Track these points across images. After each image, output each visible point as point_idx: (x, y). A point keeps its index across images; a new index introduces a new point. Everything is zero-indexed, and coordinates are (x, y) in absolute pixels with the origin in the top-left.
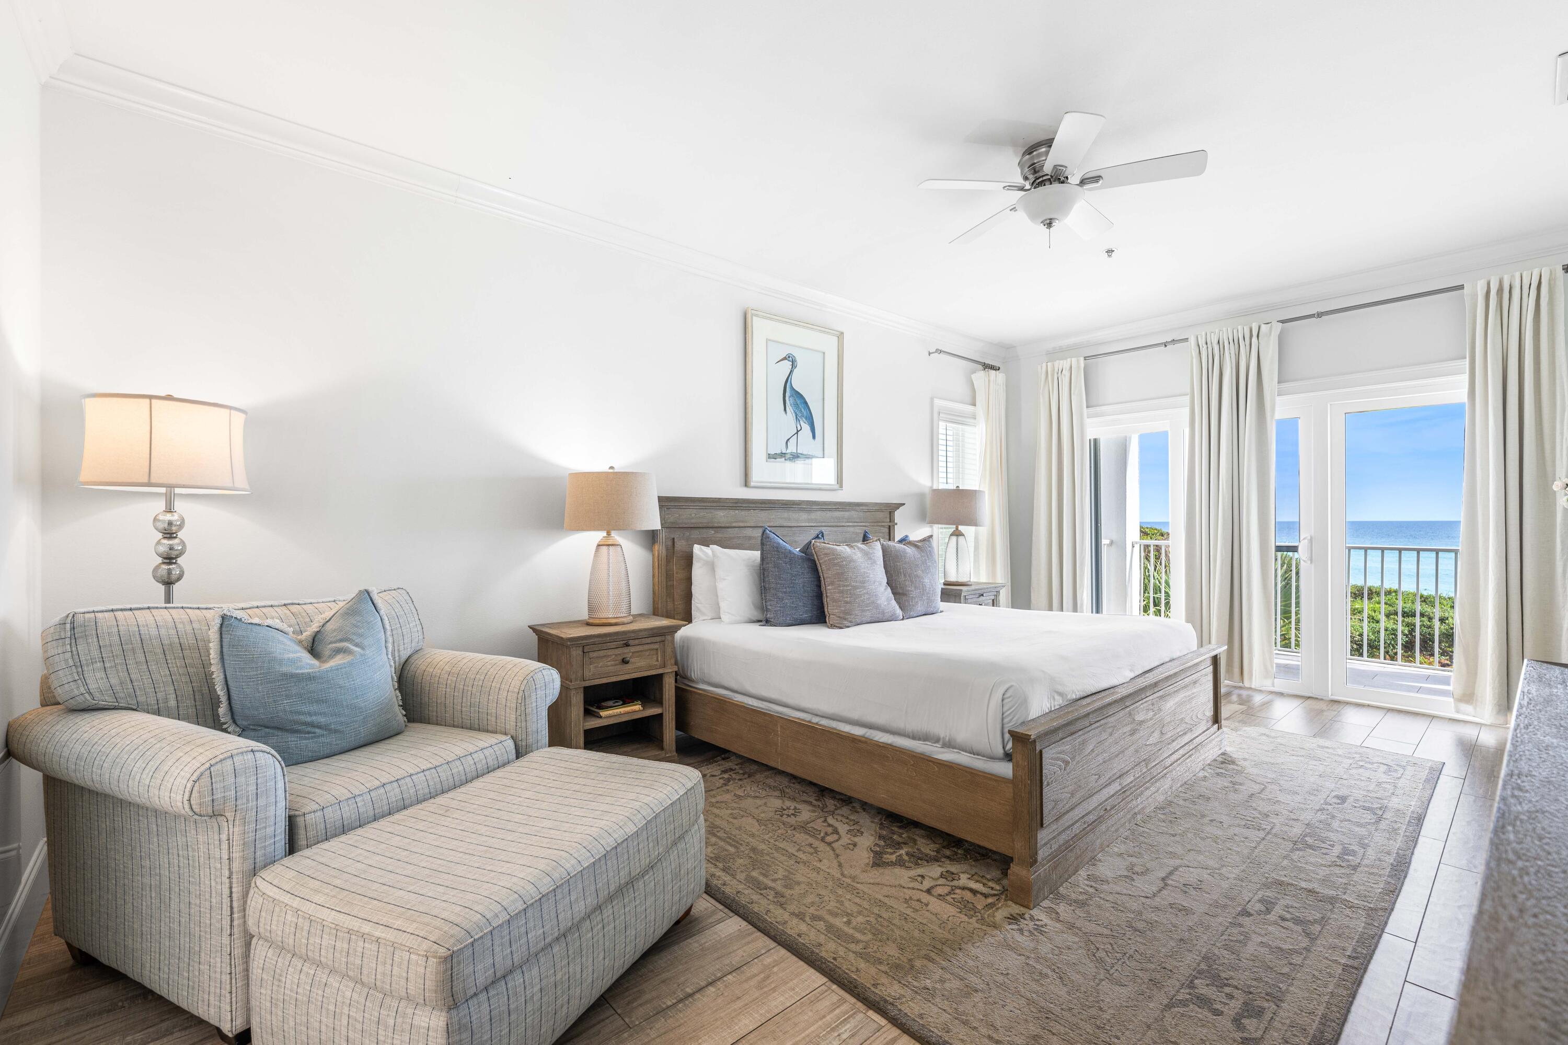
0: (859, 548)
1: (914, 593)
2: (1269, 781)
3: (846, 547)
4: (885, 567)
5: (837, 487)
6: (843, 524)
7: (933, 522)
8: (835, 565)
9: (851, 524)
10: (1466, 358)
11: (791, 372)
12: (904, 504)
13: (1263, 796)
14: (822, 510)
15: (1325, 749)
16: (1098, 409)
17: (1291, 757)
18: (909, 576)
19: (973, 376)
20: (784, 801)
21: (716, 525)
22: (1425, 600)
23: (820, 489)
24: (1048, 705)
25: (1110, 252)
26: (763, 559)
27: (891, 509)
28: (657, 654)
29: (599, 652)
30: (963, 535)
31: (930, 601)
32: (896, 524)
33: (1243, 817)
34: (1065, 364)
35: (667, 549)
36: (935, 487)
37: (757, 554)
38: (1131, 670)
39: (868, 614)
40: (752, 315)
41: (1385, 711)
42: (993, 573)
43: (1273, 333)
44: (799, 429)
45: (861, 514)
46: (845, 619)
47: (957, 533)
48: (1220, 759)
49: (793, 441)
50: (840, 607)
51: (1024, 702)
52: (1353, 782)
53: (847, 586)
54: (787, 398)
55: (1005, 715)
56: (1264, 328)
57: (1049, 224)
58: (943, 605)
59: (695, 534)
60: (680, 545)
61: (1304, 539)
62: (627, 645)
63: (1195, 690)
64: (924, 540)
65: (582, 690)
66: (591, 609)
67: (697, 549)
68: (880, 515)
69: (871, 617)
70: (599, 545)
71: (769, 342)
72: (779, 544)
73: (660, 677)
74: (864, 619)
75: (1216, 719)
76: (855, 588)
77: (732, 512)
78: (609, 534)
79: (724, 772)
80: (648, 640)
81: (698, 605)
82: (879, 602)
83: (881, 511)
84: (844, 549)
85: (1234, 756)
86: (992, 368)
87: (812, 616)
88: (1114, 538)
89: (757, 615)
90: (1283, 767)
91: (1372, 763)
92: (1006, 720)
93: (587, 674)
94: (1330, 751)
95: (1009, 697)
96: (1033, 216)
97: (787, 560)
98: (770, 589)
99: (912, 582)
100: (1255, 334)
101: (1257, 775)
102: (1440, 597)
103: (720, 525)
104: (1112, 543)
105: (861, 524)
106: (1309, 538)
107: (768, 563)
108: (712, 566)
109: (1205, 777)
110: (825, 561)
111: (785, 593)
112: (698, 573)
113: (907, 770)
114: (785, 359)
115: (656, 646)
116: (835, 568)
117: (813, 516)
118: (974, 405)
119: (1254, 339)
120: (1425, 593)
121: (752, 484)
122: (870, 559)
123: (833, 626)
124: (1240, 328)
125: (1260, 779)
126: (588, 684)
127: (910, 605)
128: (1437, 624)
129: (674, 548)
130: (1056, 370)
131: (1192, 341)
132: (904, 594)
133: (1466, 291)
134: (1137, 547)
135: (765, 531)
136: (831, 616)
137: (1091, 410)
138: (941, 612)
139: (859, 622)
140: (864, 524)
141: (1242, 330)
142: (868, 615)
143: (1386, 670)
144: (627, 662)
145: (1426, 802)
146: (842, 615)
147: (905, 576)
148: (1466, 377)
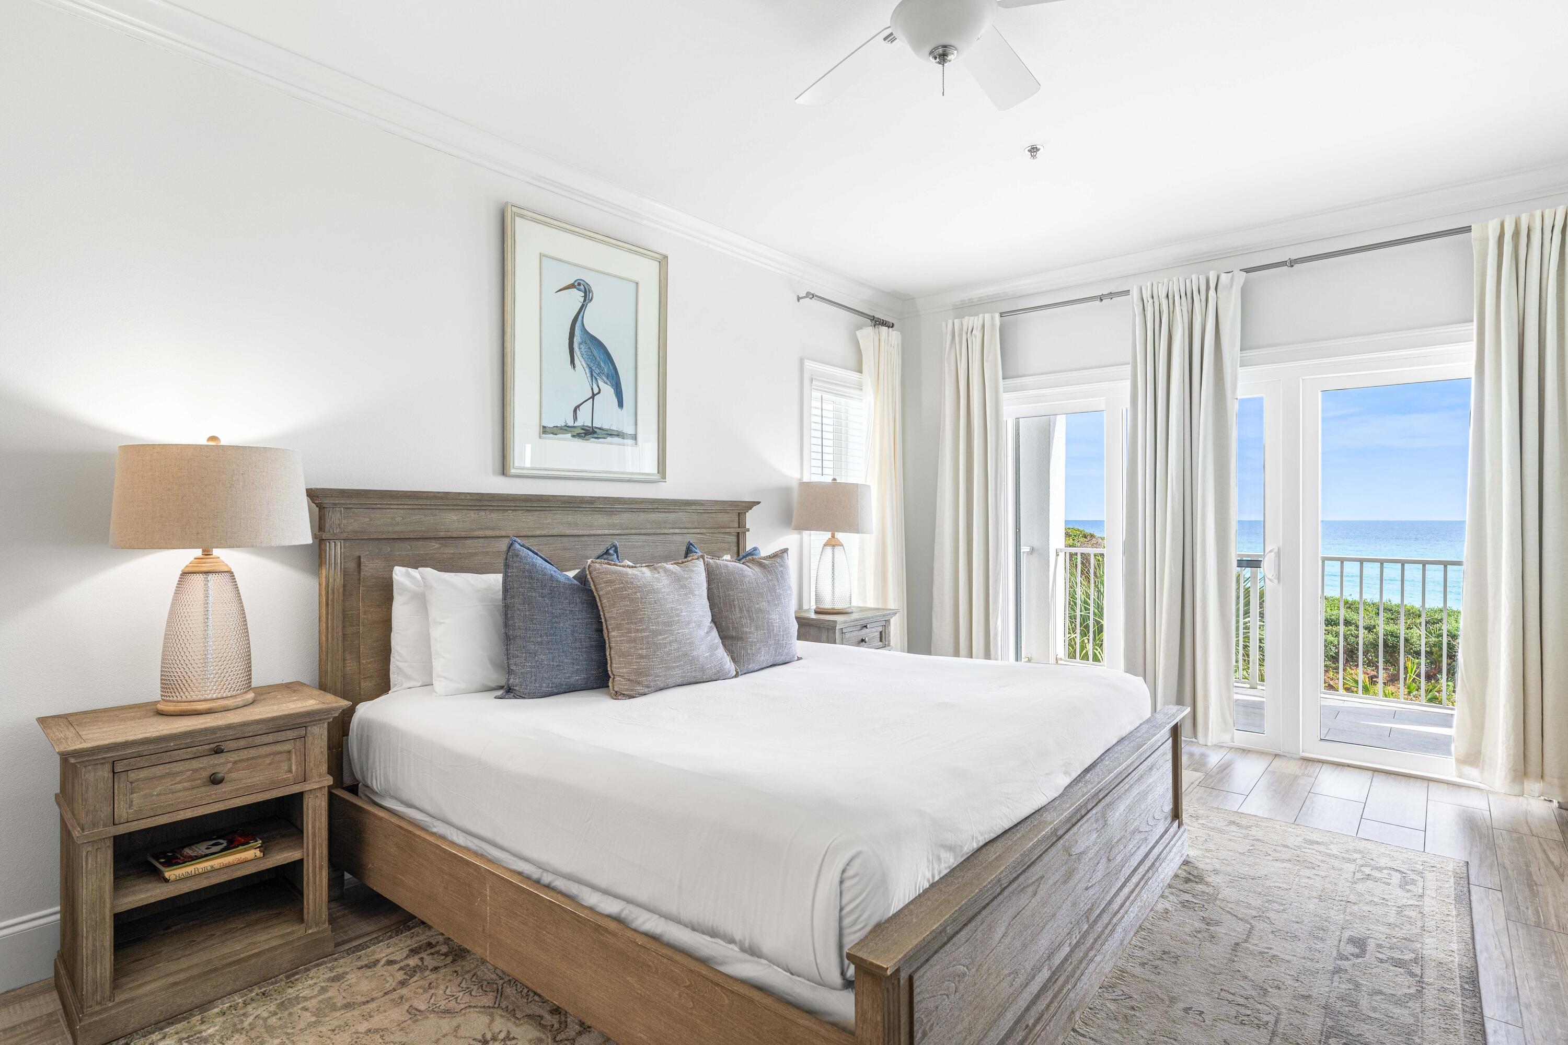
0: (666, 571)
1: (755, 636)
2: (1254, 913)
3: (645, 570)
4: (710, 598)
5: (657, 477)
6: (666, 531)
7: (802, 527)
8: (624, 598)
9: (677, 531)
10: (1472, 321)
11: (583, 308)
12: (760, 502)
13: (1252, 947)
14: (632, 511)
15: (1316, 846)
16: (1018, 381)
17: (1275, 864)
18: (748, 611)
19: (858, 333)
20: (492, 1021)
21: (442, 534)
22: (1350, 606)
23: (629, 481)
24: (929, 875)
25: (1034, 150)
26: (506, 589)
27: (740, 509)
28: (290, 760)
29: (153, 769)
30: (842, 545)
31: (780, 645)
32: (748, 530)
33: (1230, 997)
34: (976, 321)
35: (345, 573)
36: (806, 479)
37: (495, 580)
38: (1066, 773)
39: (677, 672)
40: (515, 215)
41: (1370, 773)
42: (882, 593)
43: (1234, 287)
44: (596, 391)
45: (695, 517)
46: (639, 683)
47: (833, 543)
48: (1183, 874)
49: (585, 410)
50: (630, 663)
51: (882, 883)
52: (1366, 908)
53: (643, 630)
54: (576, 346)
55: (844, 912)
56: (1224, 278)
57: (942, 55)
58: (801, 647)
59: (403, 549)
60: (371, 567)
61: (1270, 551)
62: (218, 751)
63: (1151, 780)
64: (774, 556)
65: (110, 843)
66: (167, 684)
67: (400, 574)
68: (723, 518)
69: (682, 677)
70: (184, 574)
71: (544, 260)
72: (534, 565)
73: (296, 800)
74: (671, 681)
75: (1176, 814)
76: (656, 633)
77: (473, 515)
78: (207, 553)
79: (414, 952)
80: (270, 738)
81: (399, 664)
82: (695, 653)
83: (725, 511)
84: (644, 574)
85: (1201, 866)
86: (884, 323)
87: (588, 678)
88: (1036, 544)
89: (496, 678)
90: (1268, 883)
91: (1380, 869)
92: (846, 922)
93: (122, 811)
94: (1322, 848)
95: (854, 876)
96: (917, 43)
97: (546, 591)
98: (515, 638)
99: (752, 619)
100: (1212, 286)
101: (1238, 903)
102: (1365, 603)
103: (450, 534)
104: (1033, 550)
105: (695, 531)
106: (1276, 550)
107: (513, 597)
108: (421, 600)
109: (1167, 911)
110: (607, 593)
111: (541, 643)
112: (401, 611)
113: (680, 995)
114: (572, 286)
115: (287, 746)
116: (622, 603)
117: (616, 519)
118: (860, 371)
119: (1212, 293)
120: (1350, 599)
121: (513, 471)
122: (684, 587)
123: (617, 695)
124: (1194, 277)
125: (1242, 911)
126: (122, 830)
127: (748, 654)
128: (1362, 632)
129: (359, 572)
130: (965, 329)
131: (1135, 293)
132: (739, 638)
133: (1474, 233)
134: (1062, 555)
135: (511, 545)
136: (617, 678)
137: (1008, 382)
138: (799, 659)
139: (662, 686)
140: (698, 531)
141: (1196, 280)
142: (677, 675)
143: (1347, 704)
144: (221, 781)
145: (1470, 941)
146: (633, 677)
147: (741, 610)
148: (1473, 346)
